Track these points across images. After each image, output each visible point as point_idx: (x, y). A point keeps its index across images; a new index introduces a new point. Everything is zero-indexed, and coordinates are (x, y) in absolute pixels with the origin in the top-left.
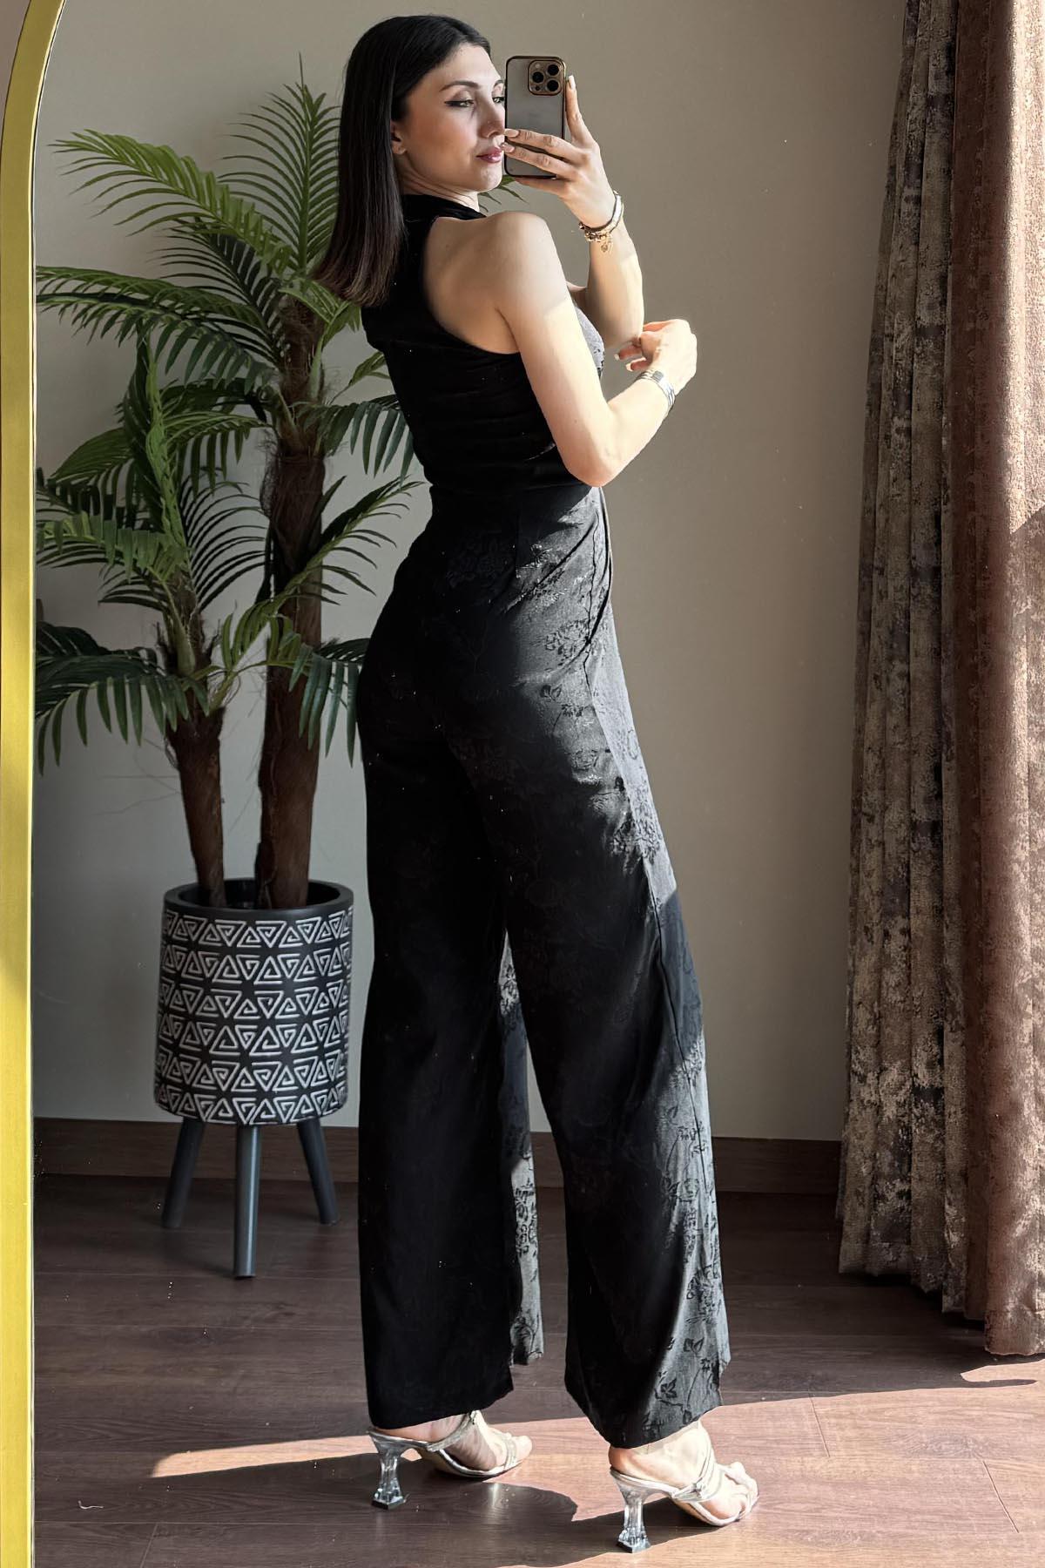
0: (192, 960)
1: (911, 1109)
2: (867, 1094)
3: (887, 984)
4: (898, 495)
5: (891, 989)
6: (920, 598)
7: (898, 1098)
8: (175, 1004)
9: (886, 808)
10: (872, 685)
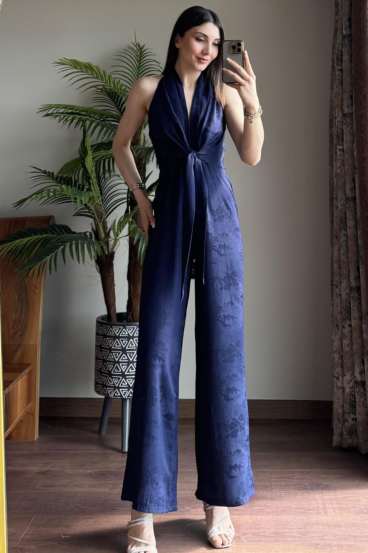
0: (105, 341)
1: (355, 390)
2: (339, 384)
3: (345, 344)
4: (340, 172)
5: (346, 346)
6: (349, 208)
7: (350, 385)
8: (100, 356)
9: (341, 282)
10: (335, 239)
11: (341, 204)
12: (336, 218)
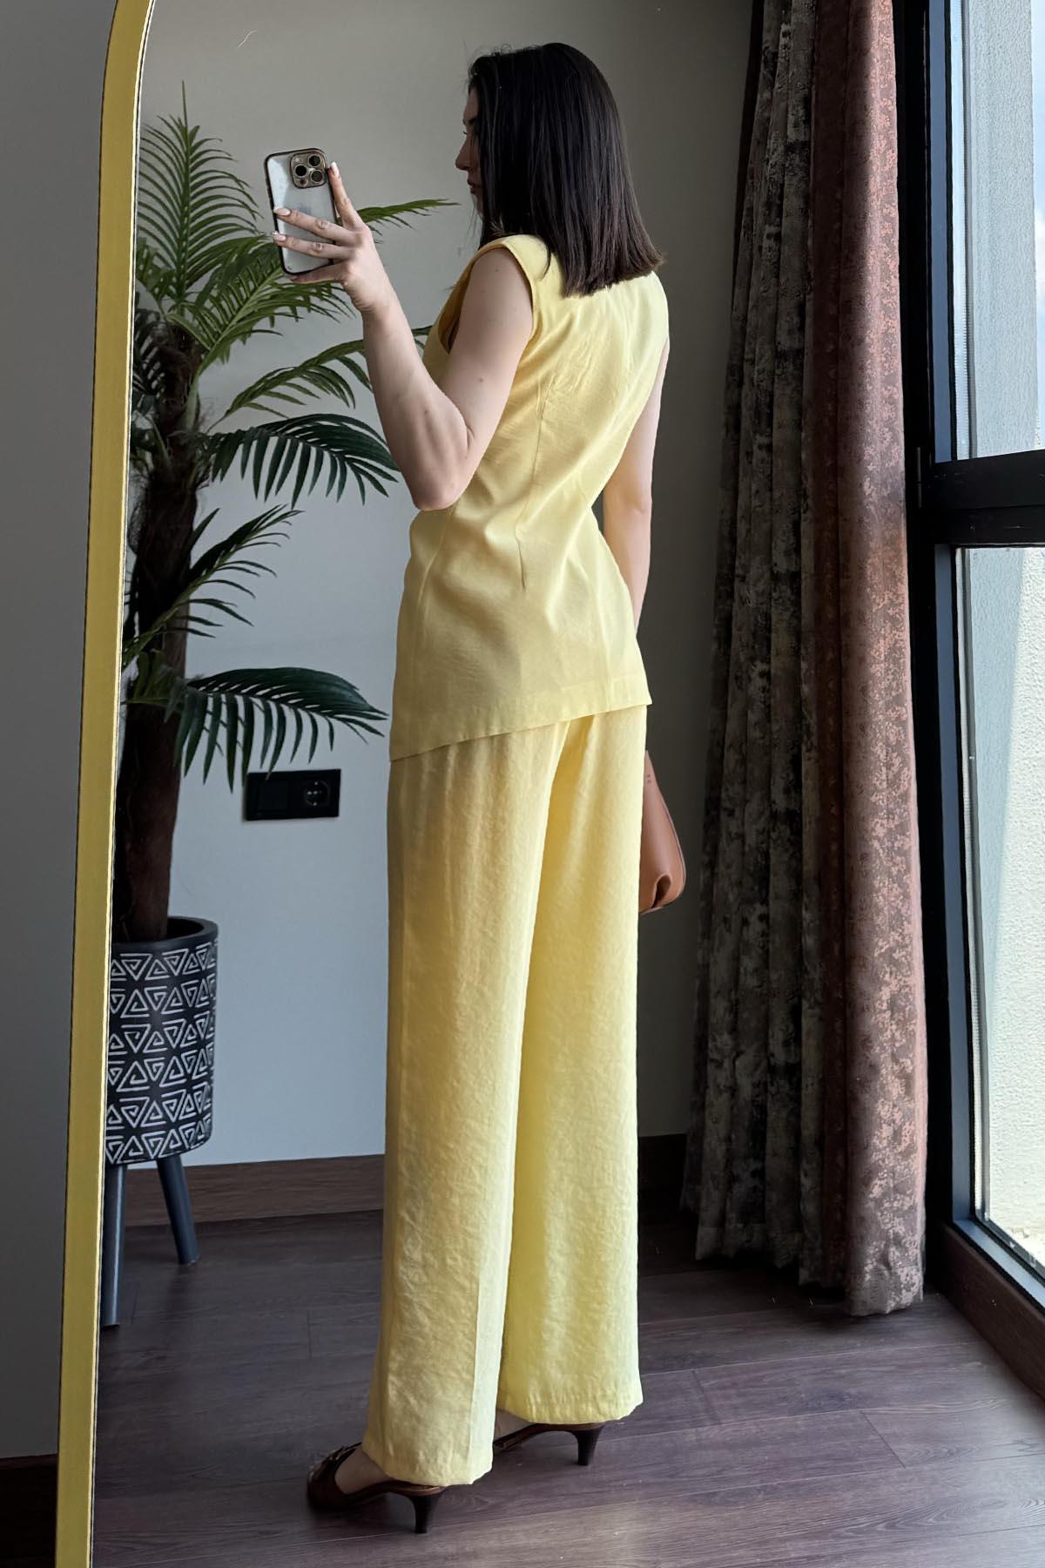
1: (766, 1088)
2: (722, 1078)
3: (745, 971)
4: (759, 506)
5: (749, 975)
6: (780, 601)
7: (754, 1079)
9: (745, 801)
10: (734, 685)
11: (757, 592)
12: (740, 629)
